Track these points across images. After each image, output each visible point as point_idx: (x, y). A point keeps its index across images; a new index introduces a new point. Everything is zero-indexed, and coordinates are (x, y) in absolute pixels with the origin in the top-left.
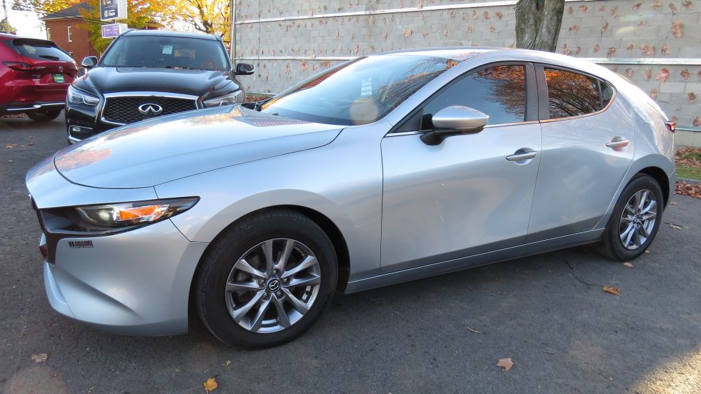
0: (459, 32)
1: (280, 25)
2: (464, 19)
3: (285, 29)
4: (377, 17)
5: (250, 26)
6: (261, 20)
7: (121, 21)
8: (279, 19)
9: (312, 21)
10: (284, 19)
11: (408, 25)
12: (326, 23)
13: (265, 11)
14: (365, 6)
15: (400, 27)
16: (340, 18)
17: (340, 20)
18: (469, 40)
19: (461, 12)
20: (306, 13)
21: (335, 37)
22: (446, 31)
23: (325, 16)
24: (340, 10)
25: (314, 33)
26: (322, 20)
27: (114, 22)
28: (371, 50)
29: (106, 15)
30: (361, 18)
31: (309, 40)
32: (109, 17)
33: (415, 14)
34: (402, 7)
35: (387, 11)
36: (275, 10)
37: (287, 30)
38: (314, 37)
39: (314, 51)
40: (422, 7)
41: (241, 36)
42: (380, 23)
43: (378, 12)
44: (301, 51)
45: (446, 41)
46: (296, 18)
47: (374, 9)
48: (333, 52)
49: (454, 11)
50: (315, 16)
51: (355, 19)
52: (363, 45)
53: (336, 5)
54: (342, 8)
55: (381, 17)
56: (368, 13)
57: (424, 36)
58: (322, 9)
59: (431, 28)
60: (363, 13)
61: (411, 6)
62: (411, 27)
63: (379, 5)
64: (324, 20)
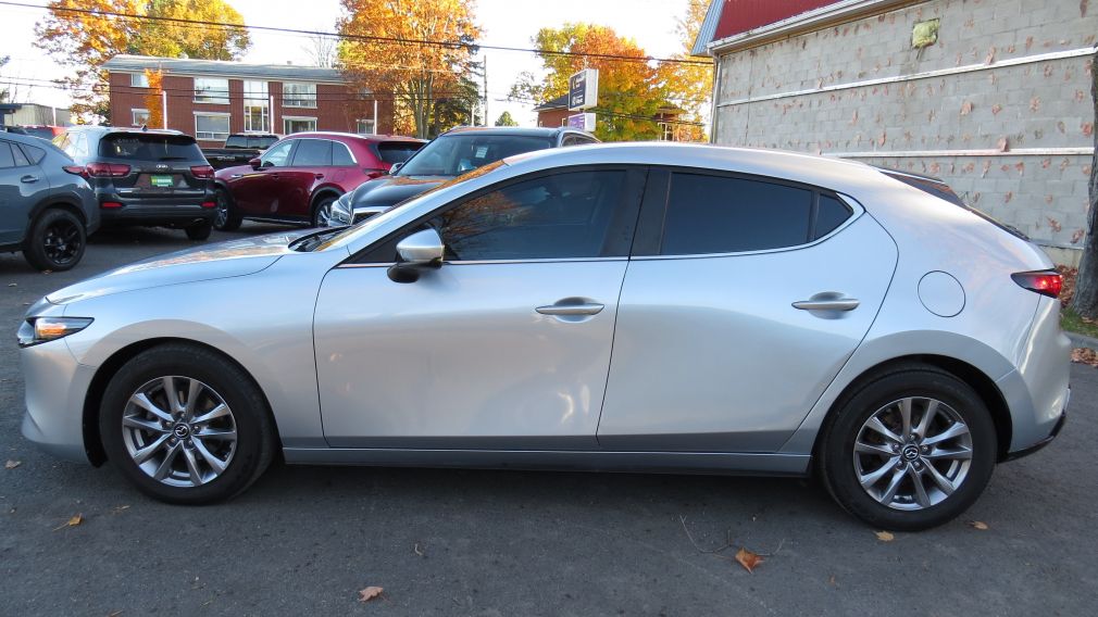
0: (1059, 102)
1: (776, 106)
2: (1068, 77)
3: (782, 112)
4: (917, 84)
5: (736, 108)
6: (753, 99)
7: (590, 110)
8: (775, 96)
9: (820, 97)
10: (779, 95)
11: (967, 95)
12: (840, 98)
13: (758, 86)
14: (899, 68)
15: (954, 98)
16: (861, 89)
17: (861, 92)
18: (1076, 116)
19: (1063, 65)
20: (812, 84)
21: (852, 121)
22: (1032, 101)
23: (839, 87)
24: (861, 76)
25: (822, 116)
26: (834, 93)
27: (582, 110)
28: (904, 139)
29: (574, 103)
30: (893, 86)
31: (814, 127)
32: (577, 105)
33: (980, 75)
34: (959, 65)
35: (934, 73)
36: (771, 83)
37: (785, 113)
38: (821, 122)
39: (819, 143)
40: (992, 61)
41: (724, 124)
42: (922, 94)
43: (918, 76)
44: (801, 145)
45: (1033, 120)
46: (797, 93)
47: (913, 72)
48: (847, 144)
49: (1051, 64)
50: (825, 89)
51: (883, 88)
52: (893, 131)
53: (855, 68)
54: (865, 73)
55: (924, 84)
56: (903, 78)
57: (995, 112)
58: (836, 77)
59: (1007, 98)
60: (896, 78)
61: (975, 62)
62: (973, 97)
63: (922, 64)
64: (837, 94)
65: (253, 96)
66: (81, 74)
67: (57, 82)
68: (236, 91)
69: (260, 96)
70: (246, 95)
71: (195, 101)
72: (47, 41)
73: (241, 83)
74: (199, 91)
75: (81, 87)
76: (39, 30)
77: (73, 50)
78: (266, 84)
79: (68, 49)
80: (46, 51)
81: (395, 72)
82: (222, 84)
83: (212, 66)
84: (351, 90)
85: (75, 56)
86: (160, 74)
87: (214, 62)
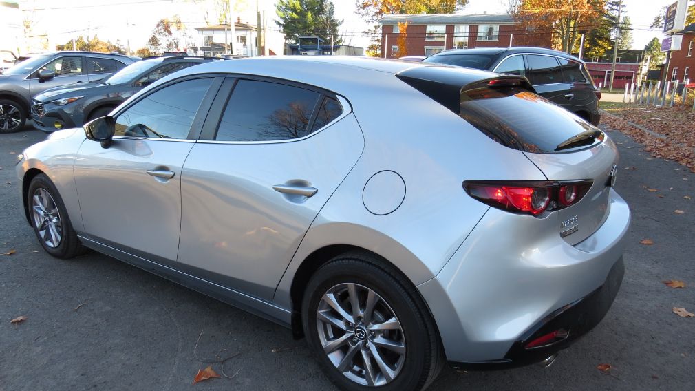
29: (667, 28)
32: (669, 30)
65: (460, 35)
66: (376, 27)
67: (365, 32)
68: (450, 32)
69: (464, 35)
70: (455, 35)
71: (426, 40)
72: (361, 10)
73: (476, 27)
74: (430, 34)
75: (376, 35)
76: (358, 4)
77: (374, 14)
78: (468, 27)
79: (371, 14)
80: (360, 15)
81: (552, 14)
82: (442, 29)
83: (438, 18)
84: (518, 27)
85: (375, 18)
86: (406, 25)
87: (445, 15)
